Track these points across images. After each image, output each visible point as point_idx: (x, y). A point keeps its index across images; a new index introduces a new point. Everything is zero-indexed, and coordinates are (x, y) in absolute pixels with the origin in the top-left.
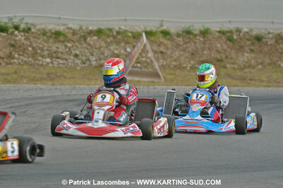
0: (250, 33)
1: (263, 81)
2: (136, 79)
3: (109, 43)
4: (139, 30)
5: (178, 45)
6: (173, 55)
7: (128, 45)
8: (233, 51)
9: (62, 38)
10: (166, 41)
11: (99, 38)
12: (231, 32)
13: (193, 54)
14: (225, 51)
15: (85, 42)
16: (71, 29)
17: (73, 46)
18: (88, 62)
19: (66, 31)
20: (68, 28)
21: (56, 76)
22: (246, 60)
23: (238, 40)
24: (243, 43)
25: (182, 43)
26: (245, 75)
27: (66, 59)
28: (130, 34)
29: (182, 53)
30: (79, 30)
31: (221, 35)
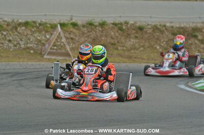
0: (135, 25)
1: (144, 59)
2: (54, 57)
3: (34, 31)
4: (56, 22)
5: (83, 33)
6: (80, 40)
7: (47, 33)
8: (123, 38)
10: (74, 31)
11: (26, 28)
12: (121, 24)
13: (94, 40)
14: (117, 37)
15: (16, 31)
16: (6, 21)
17: (7, 34)
18: (18, 46)
19: (2, 23)
20: (4, 21)
22: (132, 44)
23: (127, 30)
24: (129, 32)
25: (86, 32)
26: (132, 54)
27: (2, 43)
28: (49, 25)
29: (86, 39)
30: (12, 23)
31: (114, 26)
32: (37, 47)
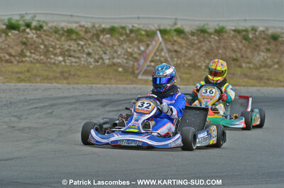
0: (266, 32)
1: (280, 81)
3: (122, 41)
4: (153, 28)
5: (193, 44)
6: (187, 54)
7: (141, 44)
8: (248, 51)
9: (74, 36)
10: (180, 40)
11: (112, 36)
12: (246, 31)
13: (207, 53)
14: (241, 50)
15: (98, 40)
16: (83, 27)
17: (85, 45)
18: (101, 61)
19: (79, 29)
20: (81, 26)
21: (70, 75)
22: (262, 59)
23: (254, 39)
24: (258, 43)
25: (196, 42)
26: (262, 75)
27: (78, 58)
28: (143, 33)
29: (196, 52)
30: (92, 28)
31: (237, 33)
32: (127, 63)
